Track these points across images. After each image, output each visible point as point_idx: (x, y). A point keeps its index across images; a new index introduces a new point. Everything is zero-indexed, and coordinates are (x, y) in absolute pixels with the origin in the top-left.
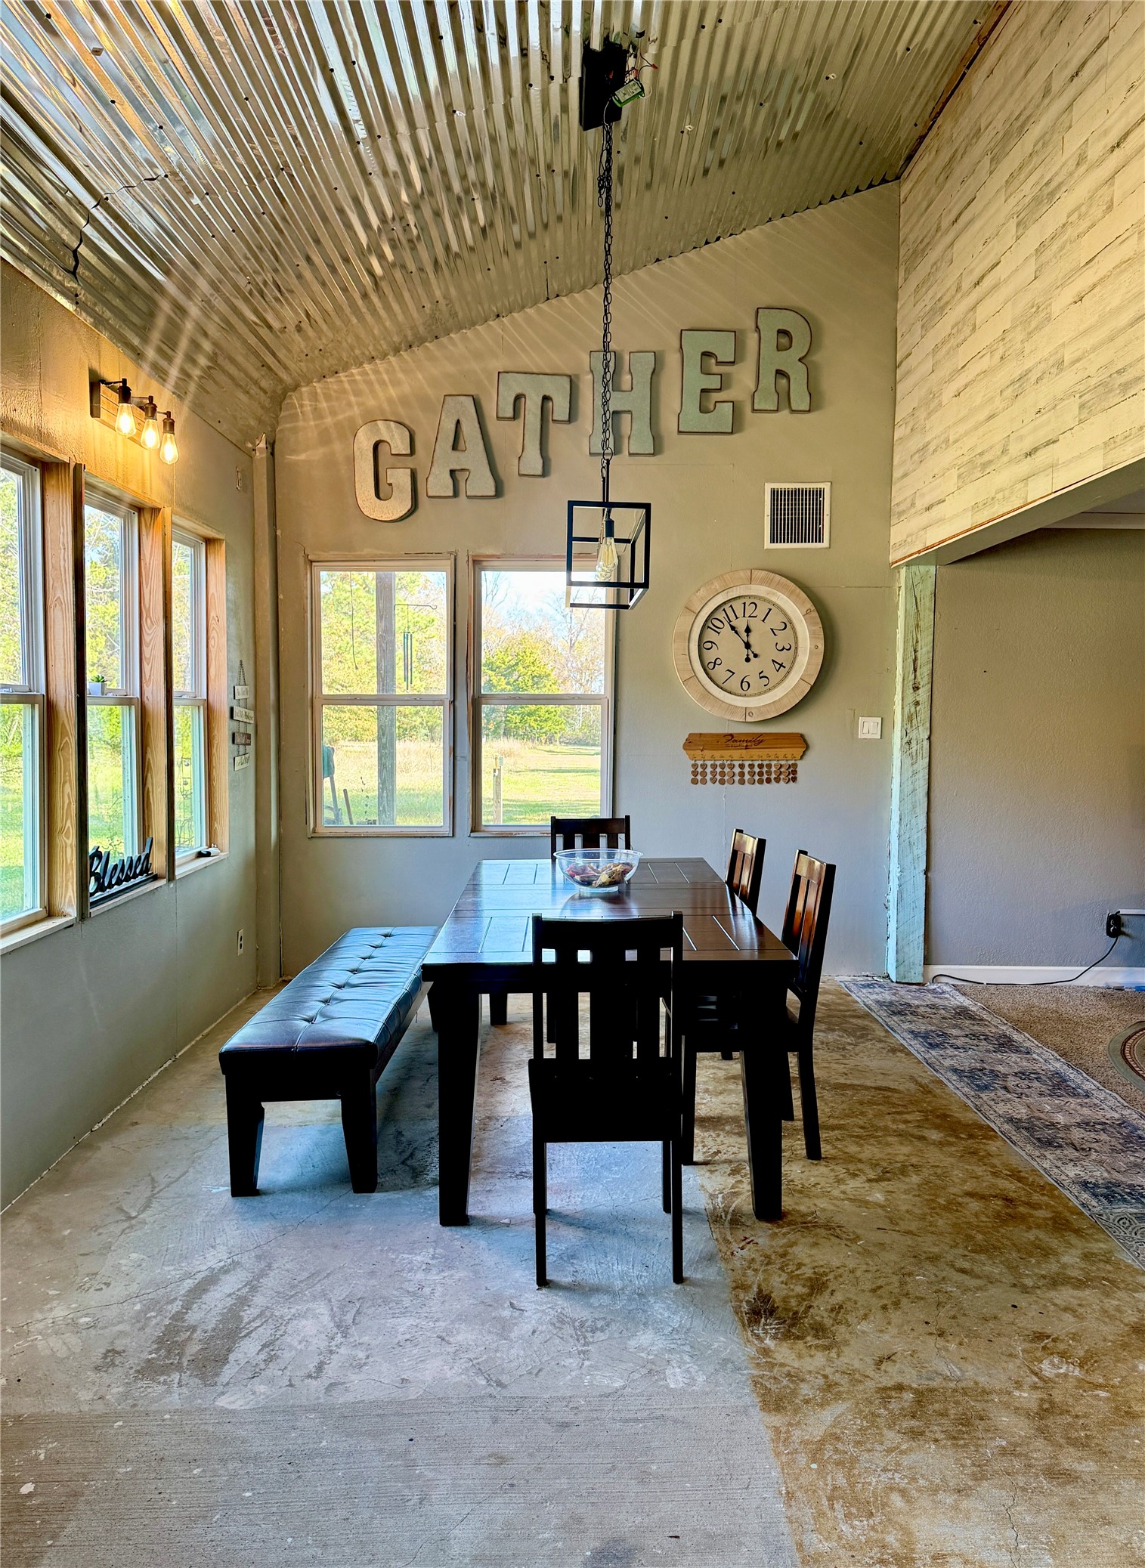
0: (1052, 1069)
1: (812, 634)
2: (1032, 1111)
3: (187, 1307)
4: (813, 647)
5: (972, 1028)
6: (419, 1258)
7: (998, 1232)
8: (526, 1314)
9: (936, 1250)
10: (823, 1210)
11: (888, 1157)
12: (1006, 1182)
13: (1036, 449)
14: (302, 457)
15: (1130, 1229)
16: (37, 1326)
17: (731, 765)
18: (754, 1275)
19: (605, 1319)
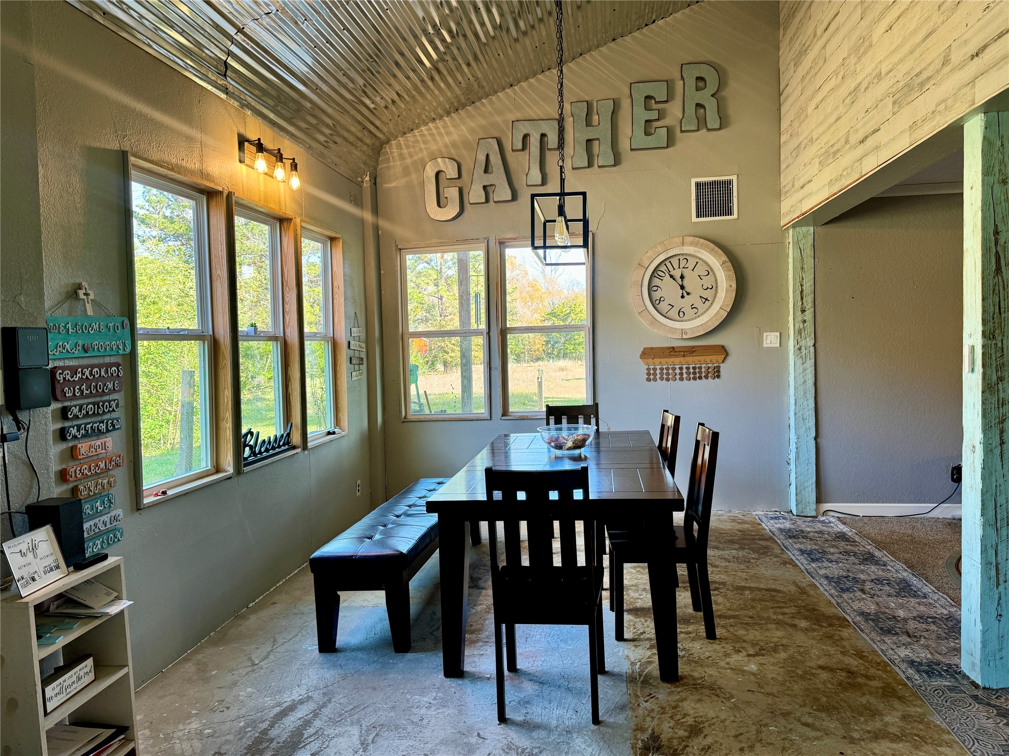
0: (901, 577)
1: (728, 278)
2: (880, 607)
3: (272, 726)
4: (728, 286)
5: (846, 548)
6: (425, 699)
7: (839, 696)
8: (487, 741)
9: (789, 708)
10: (711, 676)
11: (766, 639)
12: (851, 659)
13: (866, 137)
14: (393, 185)
15: (943, 697)
16: (178, 734)
17: (673, 368)
18: (651, 721)
19: (539, 747)
